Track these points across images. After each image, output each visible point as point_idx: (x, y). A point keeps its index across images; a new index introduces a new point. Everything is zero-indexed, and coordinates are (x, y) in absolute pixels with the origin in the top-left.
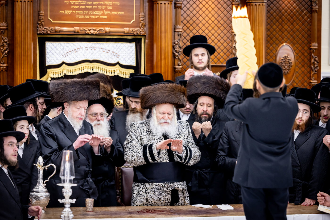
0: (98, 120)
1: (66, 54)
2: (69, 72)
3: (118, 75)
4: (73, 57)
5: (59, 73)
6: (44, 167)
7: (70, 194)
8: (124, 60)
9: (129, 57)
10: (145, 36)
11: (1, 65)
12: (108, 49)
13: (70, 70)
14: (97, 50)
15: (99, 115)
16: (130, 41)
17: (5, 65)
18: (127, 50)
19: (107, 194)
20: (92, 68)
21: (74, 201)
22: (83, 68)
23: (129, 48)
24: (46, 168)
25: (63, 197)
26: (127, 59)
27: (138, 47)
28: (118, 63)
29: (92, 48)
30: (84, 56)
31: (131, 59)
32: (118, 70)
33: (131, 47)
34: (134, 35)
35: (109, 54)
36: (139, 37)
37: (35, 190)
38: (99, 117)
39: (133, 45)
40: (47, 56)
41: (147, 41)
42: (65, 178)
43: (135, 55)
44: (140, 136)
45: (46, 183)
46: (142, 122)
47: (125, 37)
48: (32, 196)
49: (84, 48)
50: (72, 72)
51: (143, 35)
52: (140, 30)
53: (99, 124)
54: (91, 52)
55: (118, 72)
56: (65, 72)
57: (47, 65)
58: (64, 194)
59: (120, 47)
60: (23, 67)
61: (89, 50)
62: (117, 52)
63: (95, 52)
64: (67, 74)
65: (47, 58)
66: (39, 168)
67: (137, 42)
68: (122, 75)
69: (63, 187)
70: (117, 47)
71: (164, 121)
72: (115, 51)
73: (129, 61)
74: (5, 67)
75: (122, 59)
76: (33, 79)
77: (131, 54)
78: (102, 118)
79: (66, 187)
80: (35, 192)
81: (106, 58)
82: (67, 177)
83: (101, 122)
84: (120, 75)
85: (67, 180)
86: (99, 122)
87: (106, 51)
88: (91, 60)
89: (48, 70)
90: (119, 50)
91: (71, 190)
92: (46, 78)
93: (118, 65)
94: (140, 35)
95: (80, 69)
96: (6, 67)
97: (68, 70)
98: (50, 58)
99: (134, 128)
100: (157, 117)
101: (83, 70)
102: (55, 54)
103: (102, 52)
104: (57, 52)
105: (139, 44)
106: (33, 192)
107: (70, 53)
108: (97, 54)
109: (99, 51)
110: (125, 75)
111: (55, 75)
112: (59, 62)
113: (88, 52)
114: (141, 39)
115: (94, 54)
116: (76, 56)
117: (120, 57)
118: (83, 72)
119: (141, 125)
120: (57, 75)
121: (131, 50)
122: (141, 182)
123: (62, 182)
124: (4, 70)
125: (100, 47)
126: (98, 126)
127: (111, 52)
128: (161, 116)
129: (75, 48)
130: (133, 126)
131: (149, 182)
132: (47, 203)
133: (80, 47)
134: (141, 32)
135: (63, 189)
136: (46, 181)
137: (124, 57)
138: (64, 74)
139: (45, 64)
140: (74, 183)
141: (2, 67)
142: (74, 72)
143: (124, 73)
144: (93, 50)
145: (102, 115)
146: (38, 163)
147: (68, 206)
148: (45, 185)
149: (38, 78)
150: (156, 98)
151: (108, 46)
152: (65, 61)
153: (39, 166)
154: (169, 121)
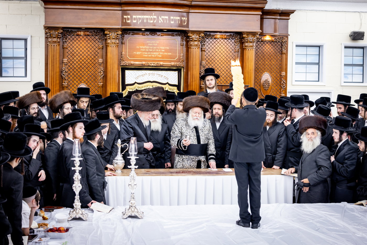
0: (155, 119)
1: (137, 78)
2: (139, 88)
3: (167, 90)
4: (141, 79)
5: (133, 89)
6: (121, 145)
7: (135, 163)
8: (171, 81)
9: (174, 80)
10: (184, 67)
11: (99, 84)
12: (162, 75)
13: (140, 87)
14: (156, 75)
15: (155, 115)
16: (175, 70)
17: (102, 84)
18: (173, 75)
19: (160, 161)
20: (152, 86)
21: (137, 167)
22: (147, 86)
23: (174, 74)
24: (123, 146)
25: (131, 165)
26: (173, 81)
27: (180, 74)
28: (168, 83)
29: (152, 74)
30: (148, 79)
31: (175, 81)
32: (168, 87)
33: (175, 74)
34: (177, 67)
35: (163, 78)
36: (180, 68)
37: (116, 158)
38: (155, 117)
39: (177, 72)
40: (126, 78)
41: (184, 70)
42: (132, 154)
43: (177, 78)
44: (181, 128)
45: (123, 155)
46: (183, 119)
47: (172, 68)
48: (114, 162)
49: (148, 74)
50: (140, 88)
51: (182, 67)
52: (181, 64)
53: (155, 121)
54: (152, 76)
55: (168, 88)
56: (137, 88)
57: (126, 84)
58: (131, 163)
59: (169, 74)
60: (112, 85)
61: (151, 75)
62: (167, 77)
63: (154, 76)
64: (138, 89)
65: (126, 80)
66: (118, 146)
67: (179, 71)
68: (170, 90)
69: (130, 159)
70: (167, 74)
71: (196, 118)
72: (166, 76)
73: (174, 82)
74: (101, 85)
75: (170, 81)
76: (118, 92)
77: (175, 78)
78: (157, 117)
79: (132, 159)
80: (116, 160)
81: (161, 80)
82: (133, 153)
83: (157, 119)
84: (169, 90)
85: (133, 155)
86: (155, 120)
87: (161, 76)
88: (152, 81)
89: (126, 87)
90: (168, 75)
91: (135, 161)
92: (125, 91)
93: (167, 84)
94: (181, 67)
95: (145, 86)
96: (103, 85)
97: (138, 87)
98: (128, 80)
99: (178, 122)
100: (192, 116)
101: (147, 87)
102: (131, 77)
103: (158, 76)
104: (132, 76)
105: (180, 72)
106: (114, 160)
107: (140, 77)
108: (155, 78)
109: (157, 76)
110: (171, 90)
111: (130, 90)
112: (133, 82)
113: (150, 76)
114: (181, 69)
115: (153, 78)
116: (143, 79)
117: (169, 80)
118: (147, 88)
119: (182, 121)
120: (132, 90)
121: (176, 75)
122: (180, 155)
123: (130, 156)
124: (101, 87)
125: (157, 74)
126: (155, 122)
127: (163, 76)
128: (195, 115)
129: (143, 74)
130: (178, 121)
131: (185, 155)
132: (123, 166)
133: (145, 74)
134: (181, 65)
135: (131, 160)
136: (123, 153)
137: (171, 79)
138: (136, 89)
139: (125, 83)
140: (137, 156)
141: (99, 85)
142: (142, 88)
143: (171, 89)
144: (153, 75)
145: (157, 115)
146: (118, 143)
147: (133, 170)
148: (122, 156)
149: (121, 91)
150: (192, 103)
151: (162, 73)
152: (136, 82)
153: (118, 145)
154: (198, 118)
